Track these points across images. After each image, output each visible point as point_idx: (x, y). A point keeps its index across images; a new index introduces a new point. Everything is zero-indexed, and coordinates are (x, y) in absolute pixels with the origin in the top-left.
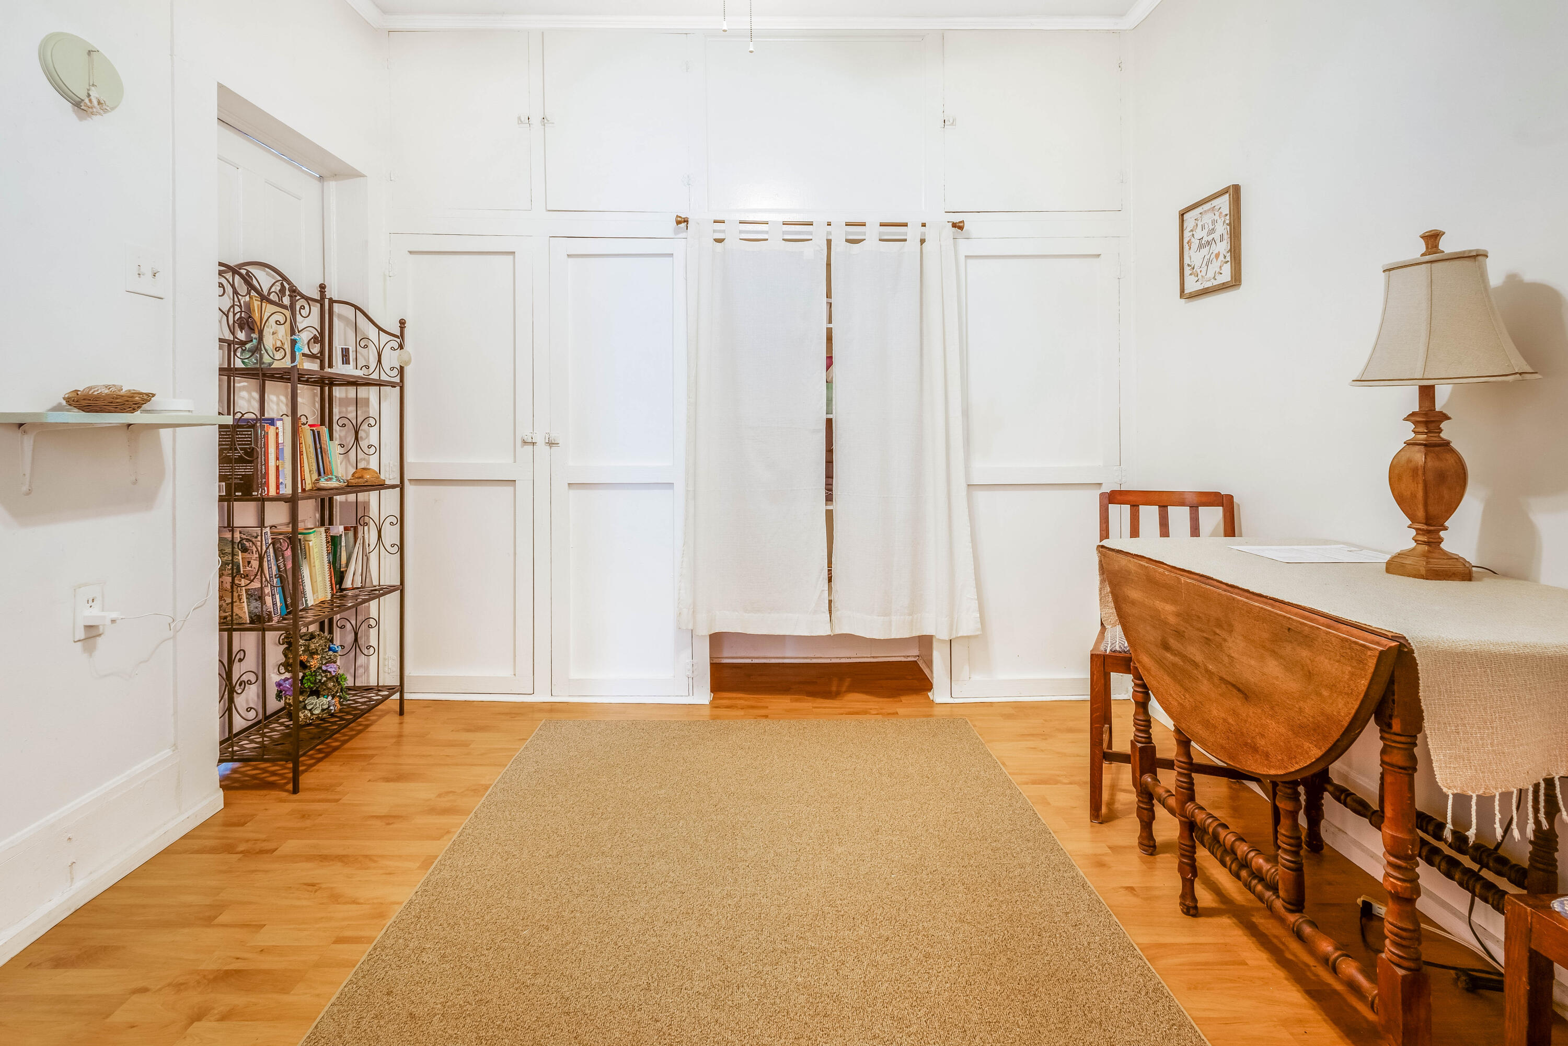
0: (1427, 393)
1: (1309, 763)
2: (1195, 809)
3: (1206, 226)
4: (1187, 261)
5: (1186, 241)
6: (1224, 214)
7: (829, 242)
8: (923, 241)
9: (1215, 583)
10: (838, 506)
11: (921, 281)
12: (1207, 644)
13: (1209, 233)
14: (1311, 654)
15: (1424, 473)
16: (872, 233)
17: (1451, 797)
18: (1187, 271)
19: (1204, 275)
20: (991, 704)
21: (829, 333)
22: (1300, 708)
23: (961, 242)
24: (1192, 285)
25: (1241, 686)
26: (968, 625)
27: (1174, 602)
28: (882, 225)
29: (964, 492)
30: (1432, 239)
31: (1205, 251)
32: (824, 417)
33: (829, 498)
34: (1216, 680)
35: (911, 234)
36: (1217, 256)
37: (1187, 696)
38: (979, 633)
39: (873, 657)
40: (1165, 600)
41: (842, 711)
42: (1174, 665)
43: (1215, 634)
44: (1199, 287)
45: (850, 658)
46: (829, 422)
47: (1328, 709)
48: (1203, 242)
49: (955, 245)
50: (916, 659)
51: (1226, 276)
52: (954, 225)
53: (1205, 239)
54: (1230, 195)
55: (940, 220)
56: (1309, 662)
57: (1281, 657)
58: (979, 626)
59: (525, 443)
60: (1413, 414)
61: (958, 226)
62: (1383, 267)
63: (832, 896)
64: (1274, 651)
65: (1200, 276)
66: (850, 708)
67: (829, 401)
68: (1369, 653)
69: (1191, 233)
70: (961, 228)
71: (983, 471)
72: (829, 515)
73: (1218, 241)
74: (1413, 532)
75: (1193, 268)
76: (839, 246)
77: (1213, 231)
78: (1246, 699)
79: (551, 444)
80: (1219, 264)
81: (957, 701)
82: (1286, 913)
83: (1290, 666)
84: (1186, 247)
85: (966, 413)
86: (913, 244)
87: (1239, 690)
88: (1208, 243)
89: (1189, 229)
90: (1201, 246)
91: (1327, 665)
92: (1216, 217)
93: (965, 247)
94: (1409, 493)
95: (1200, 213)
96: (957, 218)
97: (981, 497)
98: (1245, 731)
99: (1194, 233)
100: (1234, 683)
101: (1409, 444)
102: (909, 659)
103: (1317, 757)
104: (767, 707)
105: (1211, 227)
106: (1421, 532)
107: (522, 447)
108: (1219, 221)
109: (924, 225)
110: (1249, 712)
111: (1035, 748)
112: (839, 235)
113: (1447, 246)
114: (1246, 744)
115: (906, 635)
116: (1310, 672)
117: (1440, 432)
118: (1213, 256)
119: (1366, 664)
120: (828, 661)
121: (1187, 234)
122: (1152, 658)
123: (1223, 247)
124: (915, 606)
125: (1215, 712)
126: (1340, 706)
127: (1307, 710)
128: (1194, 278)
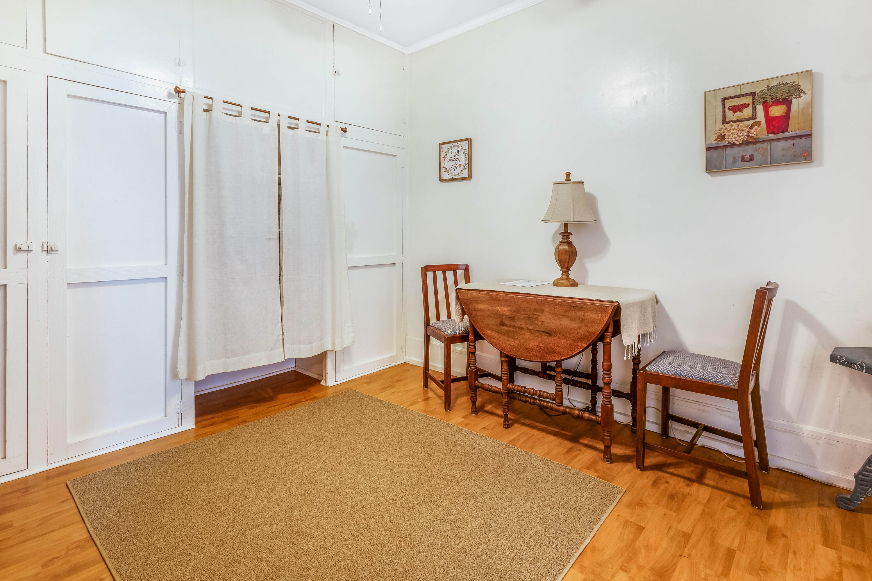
0: (566, 226)
1: (581, 350)
2: (513, 386)
3: (454, 152)
4: (443, 165)
5: (442, 157)
6: (464, 149)
7: (279, 126)
8: (327, 135)
9: (533, 296)
11: (327, 157)
12: (529, 319)
13: (456, 155)
14: (584, 313)
15: (569, 253)
16: (302, 125)
17: (626, 347)
18: (443, 170)
19: (453, 172)
20: (354, 380)
21: (279, 180)
22: (577, 332)
24: (445, 176)
25: (548, 331)
26: (348, 341)
27: (508, 306)
28: (308, 121)
30: (568, 175)
31: (453, 162)
32: (277, 231)
34: (533, 332)
35: (323, 129)
36: (460, 166)
37: (516, 341)
38: (354, 344)
39: (270, 373)
40: (504, 306)
41: (285, 405)
42: (507, 331)
43: (534, 314)
44: (449, 177)
45: (257, 377)
47: (590, 330)
48: (452, 158)
50: (294, 369)
51: (465, 174)
52: (342, 129)
53: (453, 157)
54: (468, 142)
55: (336, 125)
56: (582, 316)
57: (569, 317)
58: (354, 340)
59: (18, 250)
60: (563, 233)
61: (344, 130)
62: (553, 182)
63: (397, 481)
64: (566, 315)
65: (450, 173)
66: (289, 402)
68: (609, 308)
69: (446, 154)
70: (345, 132)
73: (460, 160)
74: (561, 272)
75: (447, 169)
76: (284, 130)
77: (458, 155)
78: (550, 335)
79: (49, 251)
80: (461, 169)
81: (338, 383)
82: (559, 408)
83: (572, 319)
84: (443, 159)
86: (322, 136)
87: (546, 333)
88: (455, 159)
89: (444, 152)
90: (451, 160)
91: (591, 315)
92: (460, 149)
94: (564, 259)
95: (451, 146)
96: (344, 126)
98: (549, 347)
99: (447, 154)
100: (544, 331)
101: (561, 243)
102: (290, 370)
103: (585, 347)
104: (238, 417)
105: (457, 153)
106: (564, 272)
107: (14, 254)
108: (461, 151)
109: (328, 126)
110: (552, 340)
111: (394, 392)
112: (285, 123)
113: (573, 178)
114: (550, 352)
116: (582, 319)
117: (569, 239)
118: (458, 165)
119: (608, 312)
120: (244, 382)
121: (443, 154)
122: (493, 331)
123: (464, 162)
125: (532, 344)
126: (596, 328)
127: (581, 332)
128: (447, 173)
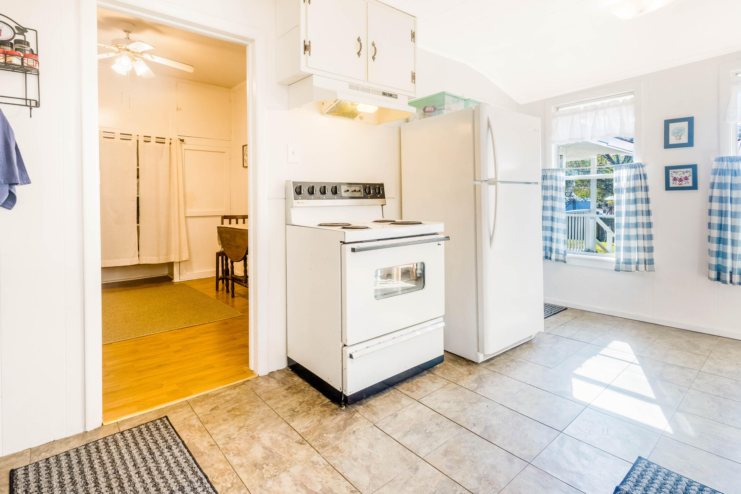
4: (244, 159)
7: (138, 141)
8: (170, 144)
10: (141, 224)
11: (170, 156)
16: (153, 140)
21: (138, 169)
23: (183, 145)
26: (185, 257)
28: (156, 138)
29: (184, 218)
32: (136, 196)
33: (138, 222)
35: (167, 141)
38: (188, 259)
46: (138, 198)
49: (181, 146)
50: (167, 275)
55: (175, 138)
58: (189, 257)
61: (182, 141)
67: (138, 190)
70: (183, 141)
71: (190, 212)
72: (138, 227)
76: (141, 143)
81: (181, 281)
84: (244, 154)
85: (185, 196)
86: (167, 144)
93: (184, 146)
96: (181, 138)
97: (189, 220)
109: (171, 139)
112: (141, 139)
115: (165, 262)
124: (168, 254)
